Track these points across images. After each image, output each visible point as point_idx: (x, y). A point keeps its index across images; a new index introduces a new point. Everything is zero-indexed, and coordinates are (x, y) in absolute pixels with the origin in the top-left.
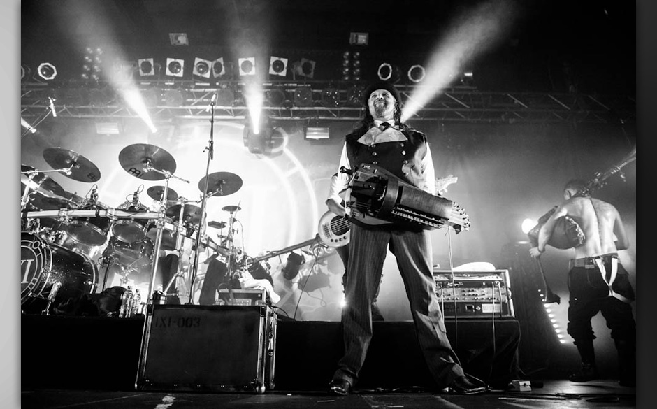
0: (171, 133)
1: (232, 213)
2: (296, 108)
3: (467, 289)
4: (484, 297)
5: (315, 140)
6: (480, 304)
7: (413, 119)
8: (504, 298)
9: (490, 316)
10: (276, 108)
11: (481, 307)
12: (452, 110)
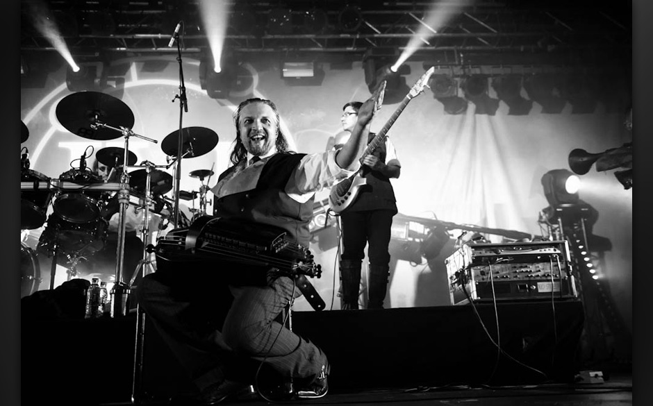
0: (99, 73)
1: (202, 179)
2: (270, 37)
3: (518, 265)
4: (539, 274)
5: (294, 78)
6: (535, 283)
7: (423, 48)
8: (564, 275)
9: (549, 297)
10: (243, 37)
11: (536, 286)
12: (473, 35)
